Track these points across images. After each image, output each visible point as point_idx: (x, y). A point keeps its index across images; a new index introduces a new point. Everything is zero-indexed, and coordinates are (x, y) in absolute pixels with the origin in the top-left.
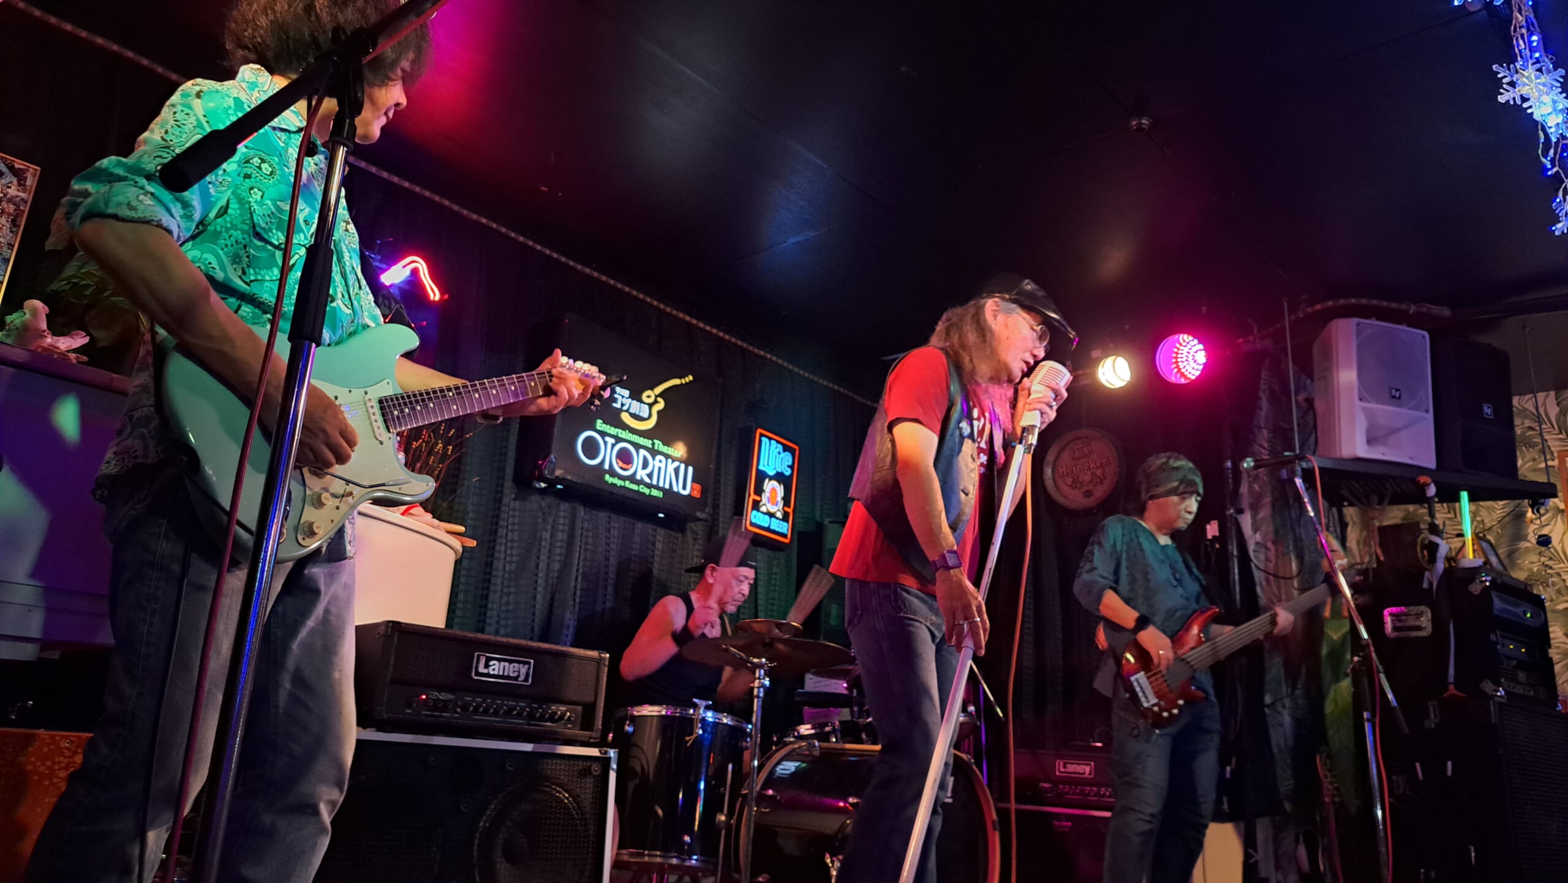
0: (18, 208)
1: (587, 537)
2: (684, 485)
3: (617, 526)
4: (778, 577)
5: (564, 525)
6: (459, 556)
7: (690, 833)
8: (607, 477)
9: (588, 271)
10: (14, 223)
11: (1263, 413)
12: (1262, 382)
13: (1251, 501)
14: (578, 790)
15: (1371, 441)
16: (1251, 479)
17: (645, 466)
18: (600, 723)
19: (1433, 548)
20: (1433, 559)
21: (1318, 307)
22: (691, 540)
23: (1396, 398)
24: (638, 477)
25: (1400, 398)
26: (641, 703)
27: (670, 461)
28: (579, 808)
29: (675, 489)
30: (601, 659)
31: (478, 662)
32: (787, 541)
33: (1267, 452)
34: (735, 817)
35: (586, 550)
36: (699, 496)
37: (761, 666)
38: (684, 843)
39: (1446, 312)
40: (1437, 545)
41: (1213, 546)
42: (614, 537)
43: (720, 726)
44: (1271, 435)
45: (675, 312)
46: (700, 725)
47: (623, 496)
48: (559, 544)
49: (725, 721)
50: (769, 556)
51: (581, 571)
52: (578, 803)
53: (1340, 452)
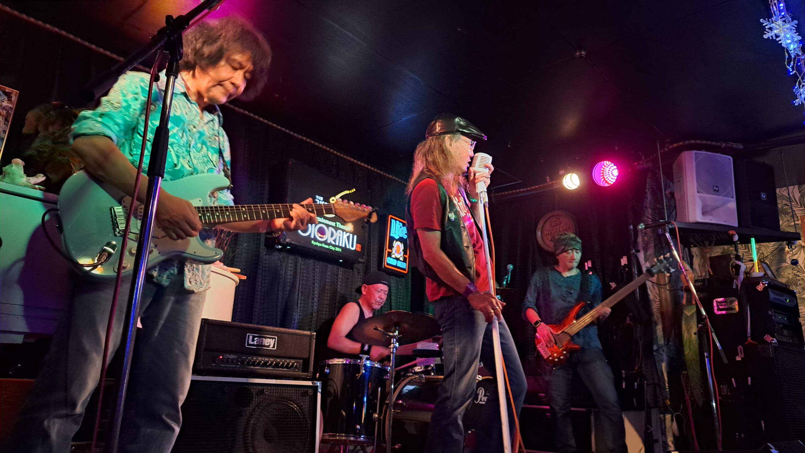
0: (8, 112)
1: (303, 273)
2: (353, 245)
3: (318, 267)
4: (402, 291)
5: (291, 267)
6: (238, 284)
7: (360, 424)
8: (313, 242)
9: (300, 137)
10: (6, 120)
11: (648, 200)
12: (647, 184)
13: (643, 245)
14: (302, 403)
15: (704, 213)
16: (643, 234)
17: (332, 235)
18: (312, 368)
19: (738, 267)
20: (738, 273)
21: (675, 145)
22: (356, 273)
23: (716, 191)
24: (329, 242)
25: (718, 191)
26: (333, 358)
27: (345, 233)
28: (302, 412)
29: (348, 247)
30: (313, 336)
31: (248, 338)
32: (406, 272)
33: (651, 221)
34: (383, 415)
35: (302, 280)
36: (360, 250)
37: (394, 337)
38: (357, 429)
39: (741, 146)
40: (740, 266)
41: (624, 270)
42: (317, 273)
43: (374, 368)
44: (653, 212)
45: (345, 157)
46: (363, 368)
47: (321, 252)
48: (289, 277)
49: (376, 366)
50: (397, 281)
51: (300, 290)
52: (301, 410)
53: (689, 219)
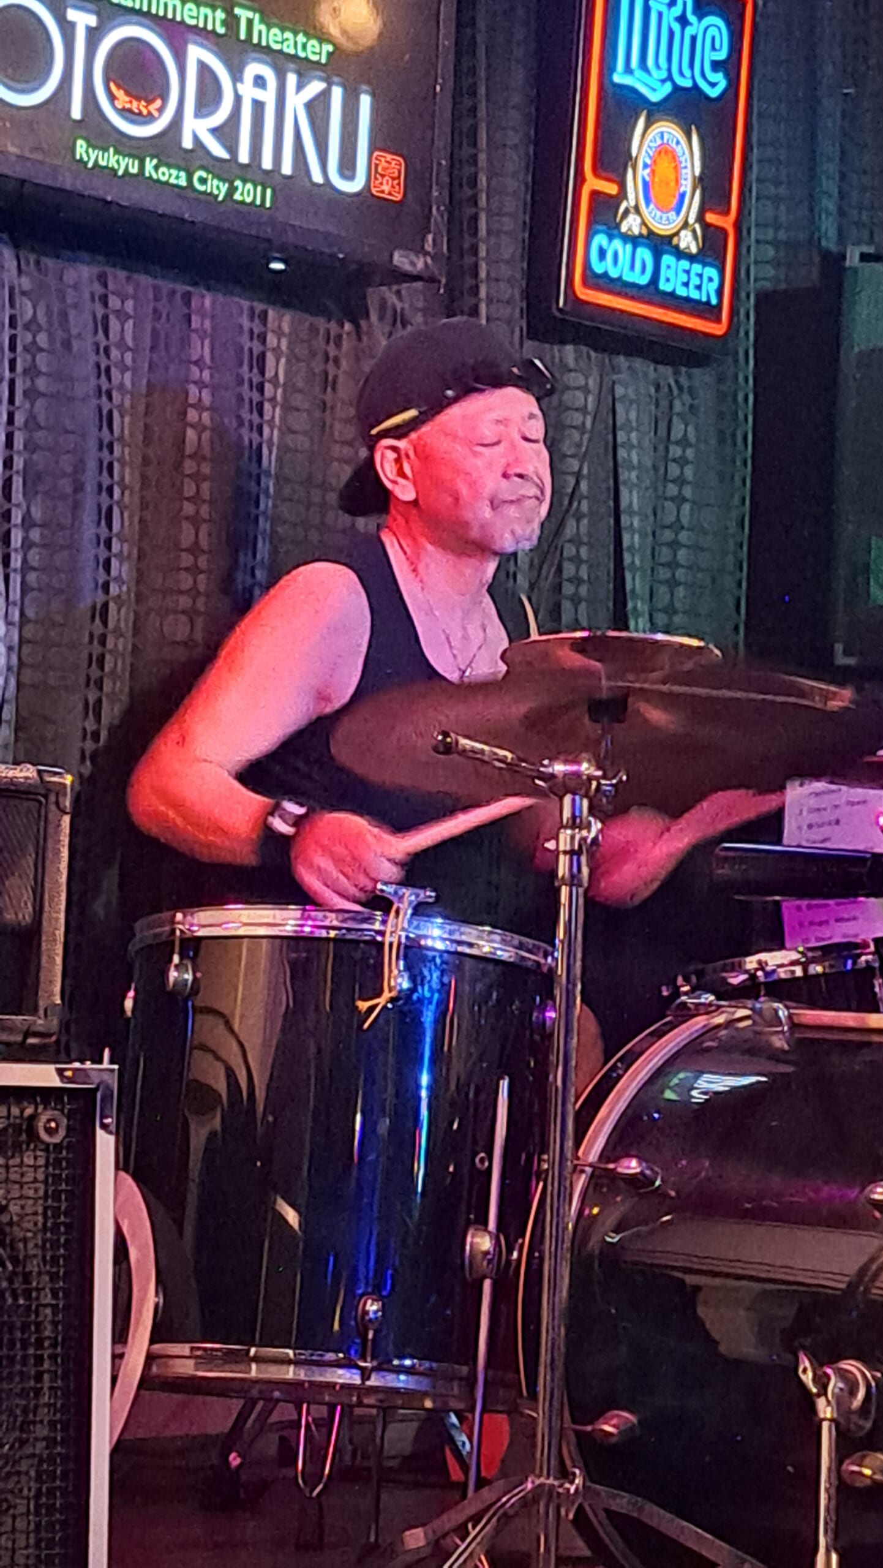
1: (33, 349)
2: (349, 161)
3: (129, 305)
8: (81, 147)
24: (186, 142)
27: (292, 79)
28: (5, 1244)
29: (317, 177)
32: (718, 329)
35: (29, 395)
36: (398, 197)
42: (122, 346)
51: (18, 461)
